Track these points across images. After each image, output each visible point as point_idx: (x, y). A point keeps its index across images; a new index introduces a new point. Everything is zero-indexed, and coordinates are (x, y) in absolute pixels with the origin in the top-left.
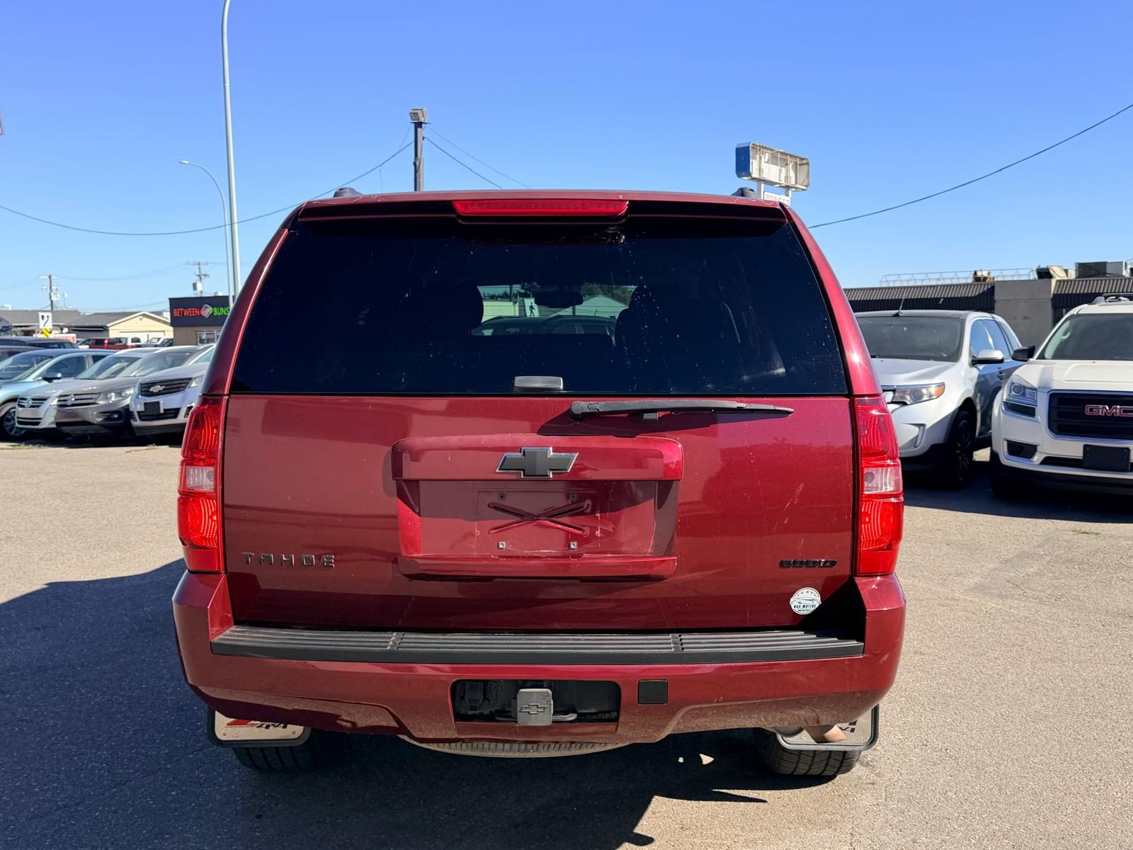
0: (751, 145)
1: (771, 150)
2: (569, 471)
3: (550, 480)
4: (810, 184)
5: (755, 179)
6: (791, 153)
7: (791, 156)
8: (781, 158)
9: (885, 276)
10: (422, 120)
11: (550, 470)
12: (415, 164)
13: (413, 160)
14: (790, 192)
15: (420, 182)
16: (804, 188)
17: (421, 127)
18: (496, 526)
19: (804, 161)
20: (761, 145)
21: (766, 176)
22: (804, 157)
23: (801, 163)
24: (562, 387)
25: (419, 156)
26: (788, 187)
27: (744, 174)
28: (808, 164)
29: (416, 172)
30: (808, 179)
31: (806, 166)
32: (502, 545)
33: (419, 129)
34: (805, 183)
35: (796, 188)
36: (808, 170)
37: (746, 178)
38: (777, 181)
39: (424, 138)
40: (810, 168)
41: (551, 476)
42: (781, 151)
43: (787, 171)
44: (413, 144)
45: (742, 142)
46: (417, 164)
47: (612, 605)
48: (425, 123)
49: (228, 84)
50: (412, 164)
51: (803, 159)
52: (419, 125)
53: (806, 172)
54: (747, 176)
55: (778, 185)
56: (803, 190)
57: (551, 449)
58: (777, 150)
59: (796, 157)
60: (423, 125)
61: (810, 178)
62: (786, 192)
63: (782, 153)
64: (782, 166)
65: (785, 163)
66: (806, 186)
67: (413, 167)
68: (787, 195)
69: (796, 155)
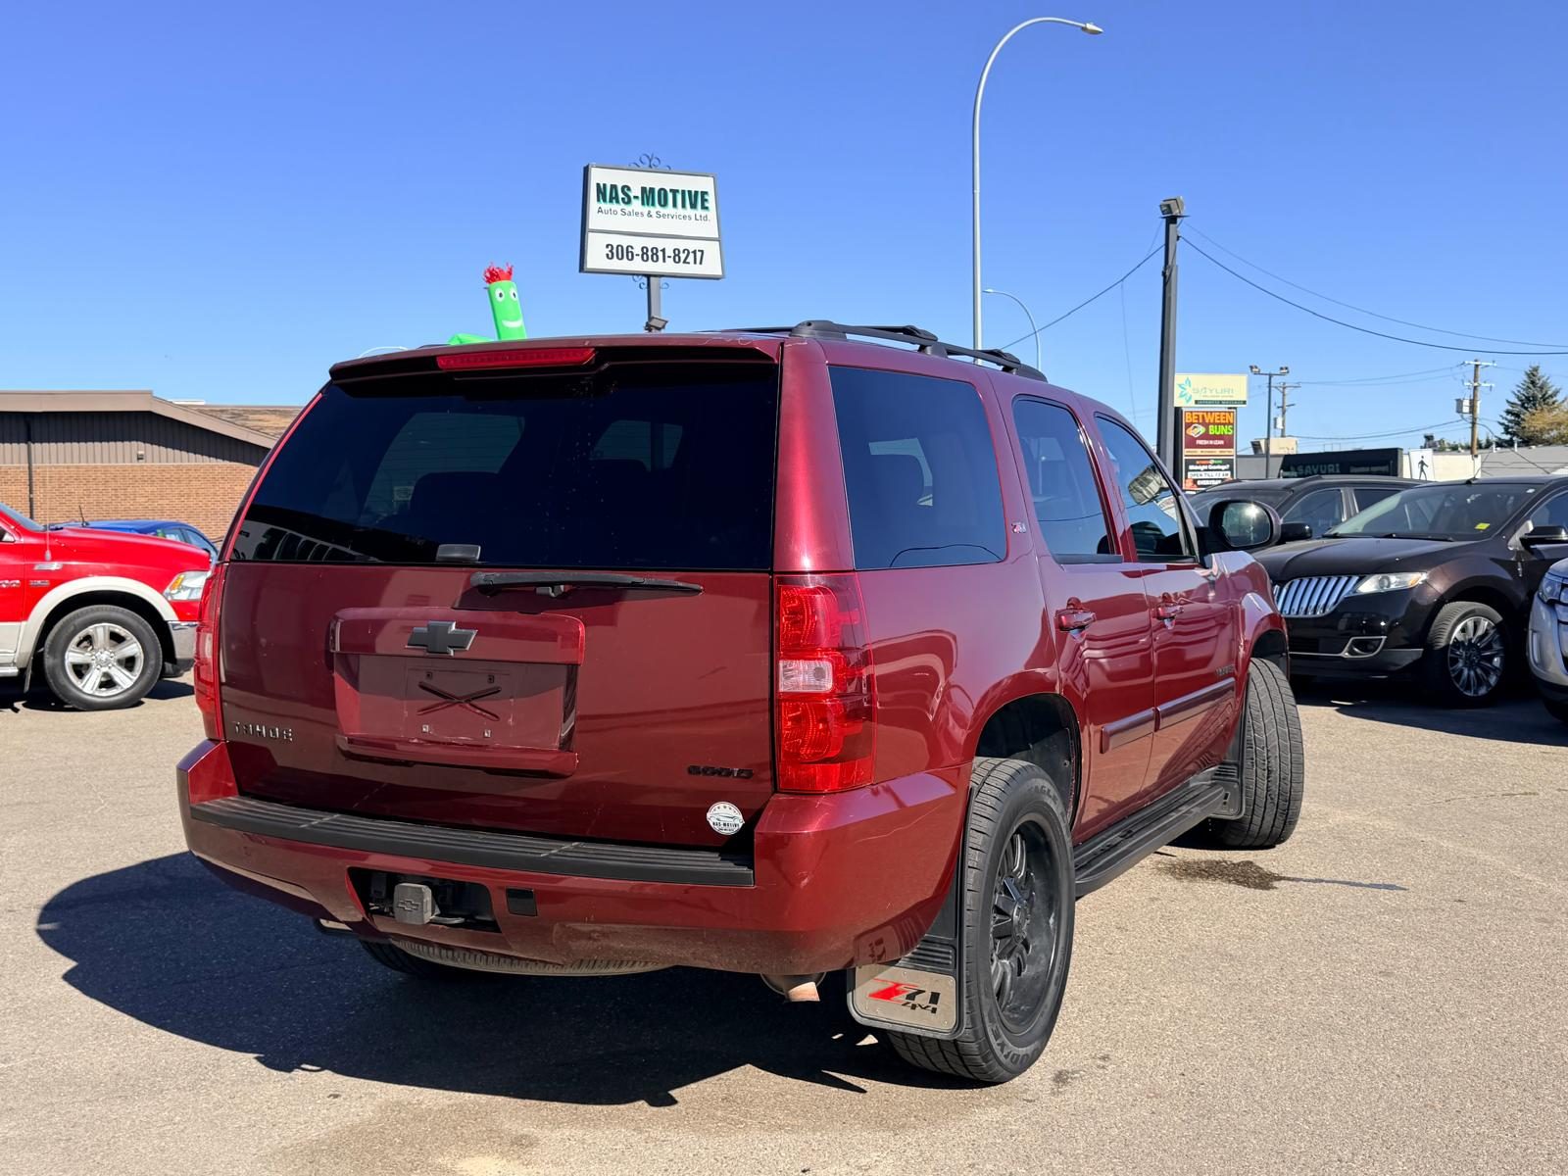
2: (468, 648)
3: (451, 658)
10: (1176, 212)
11: (450, 647)
12: (1164, 274)
13: (1162, 269)
15: (1170, 298)
17: (1175, 222)
18: (422, 707)
24: (478, 557)
25: (1170, 263)
29: (1165, 283)
32: (426, 729)
33: (1172, 226)
39: (1178, 237)
41: (452, 654)
44: (1163, 249)
46: (1167, 274)
47: (520, 804)
48: (1180, 217)
49: (977, 191)
50: (1161, 274)
52: (1172, 220)
57: (454, 625)
60: (1179, 220)
67: (1162, 278)
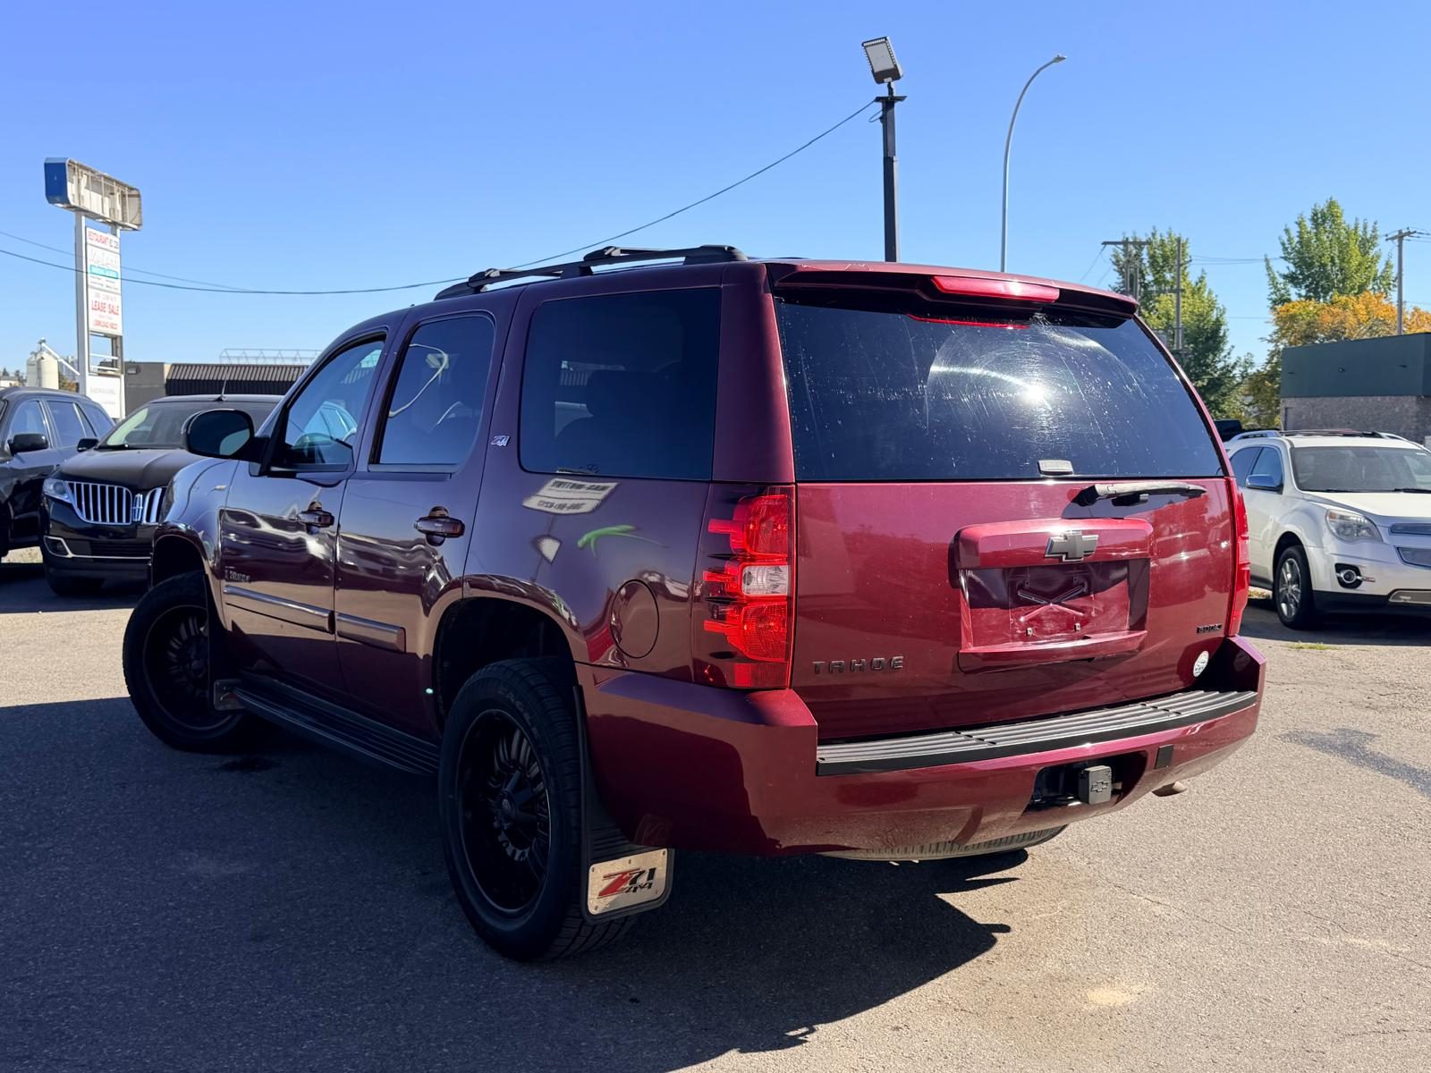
0: (67, 162)
1: (93, 172)
4: (144, 223)
5: (74, 207)
6: (118, 180)
7: (118, 183)
8: (104, 184)
9: (226, 350)
14: (118, 231)
16: (136, 227)
19: (134, 192)
20: (80, 163)
21: (86, 205)
22: (134, 187)
23: (130, 193)
26: (115, 224)
27: (58, 199)
28: (139, 196)
30: (140, 216)
31: (137, 199)
34: (137, 221)
35: (124, 226)
36: (140, 204)
37: (60, 205)
38: (100, 213)
40: (142, 202)
42: (105, 174)
43: (113, 202)
45: (56, 156)
51: (131, 189)
53: (137, 207)
54: (62, 203)
55: (101, 220)
56: (134, 229)
58: (100, 172)
59: (125, 186)
61: (143, 215)
62: (112, 230)
63: (106, 178)
64: (105, 196)
65: (109, 191)
66: (137, 225)
68: (115, 235)
69: (125, 182)
